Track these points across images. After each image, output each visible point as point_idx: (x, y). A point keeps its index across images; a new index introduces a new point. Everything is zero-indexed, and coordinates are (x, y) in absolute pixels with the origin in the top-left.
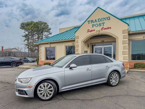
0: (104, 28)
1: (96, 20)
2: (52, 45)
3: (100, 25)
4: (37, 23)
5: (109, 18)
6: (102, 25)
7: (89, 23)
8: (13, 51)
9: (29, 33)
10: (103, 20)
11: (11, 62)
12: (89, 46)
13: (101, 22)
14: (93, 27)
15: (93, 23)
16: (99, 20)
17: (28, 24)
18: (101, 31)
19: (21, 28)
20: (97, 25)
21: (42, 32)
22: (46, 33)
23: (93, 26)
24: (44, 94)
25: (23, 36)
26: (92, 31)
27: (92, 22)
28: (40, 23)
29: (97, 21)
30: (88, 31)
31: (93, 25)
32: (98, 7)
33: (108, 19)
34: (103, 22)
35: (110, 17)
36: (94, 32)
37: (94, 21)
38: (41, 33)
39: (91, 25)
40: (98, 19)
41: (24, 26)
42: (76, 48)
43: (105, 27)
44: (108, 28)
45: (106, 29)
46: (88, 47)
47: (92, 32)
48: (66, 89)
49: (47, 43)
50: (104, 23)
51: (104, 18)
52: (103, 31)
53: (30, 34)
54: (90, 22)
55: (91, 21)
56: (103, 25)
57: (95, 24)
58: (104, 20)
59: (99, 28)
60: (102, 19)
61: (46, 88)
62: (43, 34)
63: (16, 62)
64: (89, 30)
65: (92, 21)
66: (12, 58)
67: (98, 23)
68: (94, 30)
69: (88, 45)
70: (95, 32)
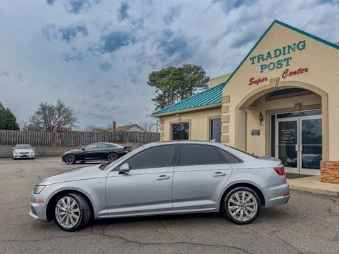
0: (288, 73)
1: (269, 53)
3: (280, 64)
4: (180, 69)
5: (302, 44)
6: (284, 63)
7: (253, 63)
9: (165, 92)
10: (286, 52)
11: (108, 152)
12: (264, 119)
13: (282, 57)
14: (262, 72)
15: (262, 63)
16: (278, 53)
17: (163, 74)
18: (282, 80)
19: (149, 83)
20: (272, 66)
22: (198, 88)
23: (262, 69)
24: (66, 217)
25: (154, 100)
26: (259, 81)
27: (261, 60)
29: (273, 54)
30: (252, 82)
31: (262, 66)
32: (276, 21)
33: (301, 47)
34: (287, 56)
35: (304, 42)
36: (265, 83)
37: (265, 57)
38: (188, 90)
39: (257, 66)
40: (276, 51)
41: (154, 79)
42: (223, 124)
43: (292, 68)
44: (301, 71)
45: (295, 73)
46: (262, 120)
47: (261, 85)
50: (291, 58)
51: (289, 47)
52: (288, 79)
53: (167, 94)
54: (256, 60)
55: (258, 56)
56: (288, 65)
57: (267, 62)
58: (291, 50)
59: (277, 73)
60: (284, 48)
61: (69, 207)
62: (193, 92)
63: (116, 153)
64: (253, 79)
65: (260, 57)
66: (111, 146)
67: (275, 60)
68: (266, 79)
69: (261, 115)
70: (268, 82)
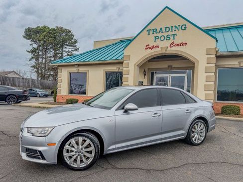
0: (174, 44)
1: (161, 29)
2: (82, 69)
3: (168, 38)
4: (54, 30)
5: (184, 26)
6: (172, 38)
7: (149, 34)
8: (10, 75)
9: (39, 46)
10: (174, 29)
12: (147, 74)
13: (170, 33)
14: (155, 41)
15: (155, 35)
16: (168, 30)
17: (38, 31)
18: (169, 48)
19: (24, 37)
20: (162, 38)
21: (62, 46)
23: (156, 39)
24: (77, 157)
25: (28, 51)
26: (153, 47)
27: (155, 32)
28: (60, 30)
29: (164, 30)
30: (147, 47)
31: (155, 37)
33: (183, 28)
34: (174, 33)
35: (185, 25)
36: (157, 49)
37: (158, 31)
38: (60, 47)
39: (152, 37)
40: (166, 28)
41: (30, 34)
42: (124, 76)
43: (177, 41)
44: (182, 44)
45: (178, 45)
46: (145, 75)
47: (154, 50)
48: (116, 149)
49: (73, 65)
50: (176, 34)
51: (176, 27)
52: (174, 48)
53: (41, 48)
54: (151, 32)
55: (153, 30)
56: (174, 39)
57: (159, 35)
58: (176, 29)
59: (166, 44)
60: (172, 27)
61: (80, 147)
64: (148, 45)
65: (155, 31)
67: (165, 34)
68: (158, 46)
69: (145, 71)
70: (159, 49)
